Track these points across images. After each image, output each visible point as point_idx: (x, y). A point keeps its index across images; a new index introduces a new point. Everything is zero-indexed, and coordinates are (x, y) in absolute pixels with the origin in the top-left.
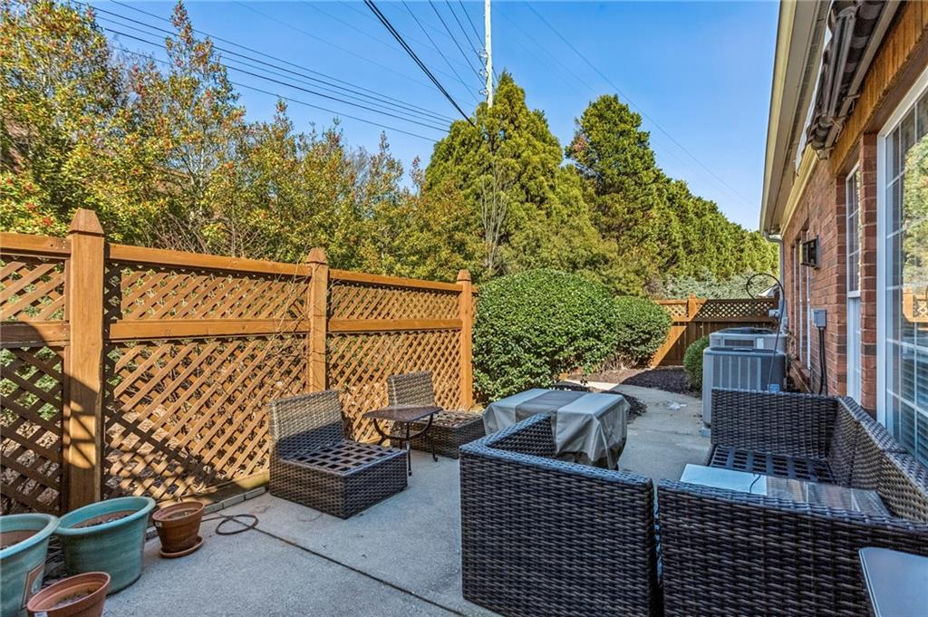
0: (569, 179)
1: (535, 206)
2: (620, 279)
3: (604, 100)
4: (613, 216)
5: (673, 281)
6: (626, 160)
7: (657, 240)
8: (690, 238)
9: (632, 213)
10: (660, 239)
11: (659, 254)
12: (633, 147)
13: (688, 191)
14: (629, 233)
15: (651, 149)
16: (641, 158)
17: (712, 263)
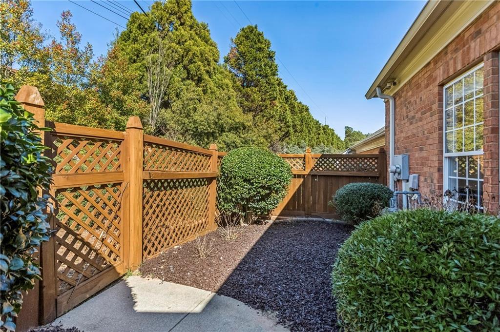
0: (223, 73)
1: (194, 83)
2: (254, 141)
3: (249, 27)
4: (252, 102)
5: (287, 147)
6: (261, 66)
7: (279, 120)
8: (296, 123)
9: (264, 101)
10: (280, 120)
11: (280, 129)
12: (265, 59)
13: (295, 96)
14: (262, 113)
15: (276, 63)
16: (270, 67)
17: (307, 139)
